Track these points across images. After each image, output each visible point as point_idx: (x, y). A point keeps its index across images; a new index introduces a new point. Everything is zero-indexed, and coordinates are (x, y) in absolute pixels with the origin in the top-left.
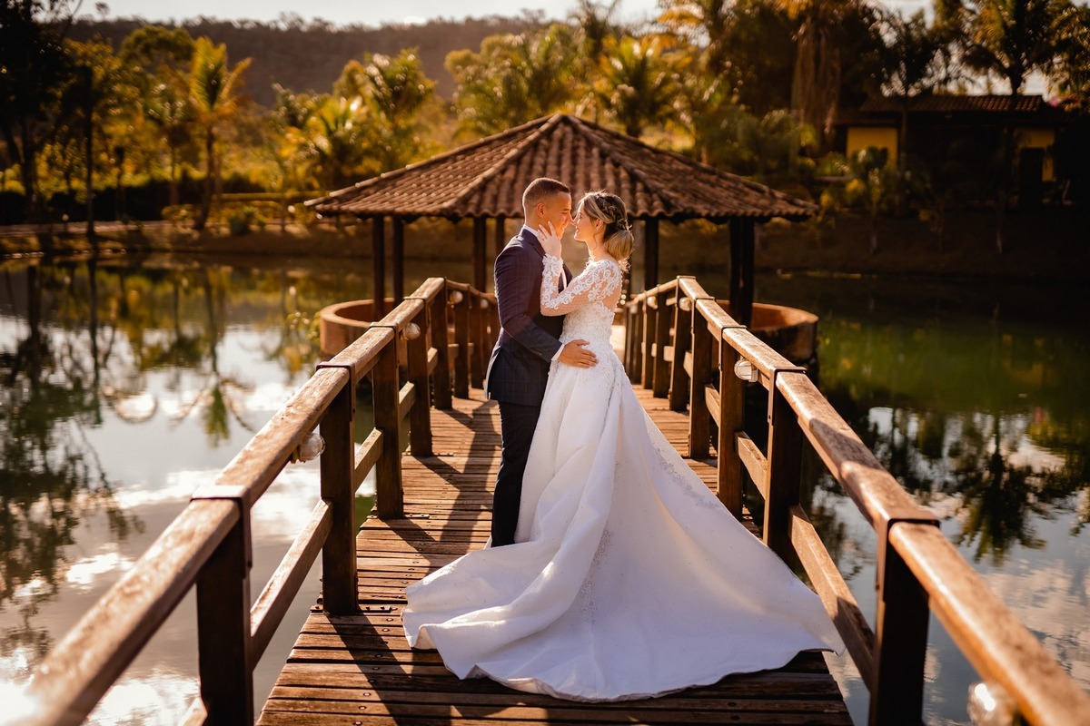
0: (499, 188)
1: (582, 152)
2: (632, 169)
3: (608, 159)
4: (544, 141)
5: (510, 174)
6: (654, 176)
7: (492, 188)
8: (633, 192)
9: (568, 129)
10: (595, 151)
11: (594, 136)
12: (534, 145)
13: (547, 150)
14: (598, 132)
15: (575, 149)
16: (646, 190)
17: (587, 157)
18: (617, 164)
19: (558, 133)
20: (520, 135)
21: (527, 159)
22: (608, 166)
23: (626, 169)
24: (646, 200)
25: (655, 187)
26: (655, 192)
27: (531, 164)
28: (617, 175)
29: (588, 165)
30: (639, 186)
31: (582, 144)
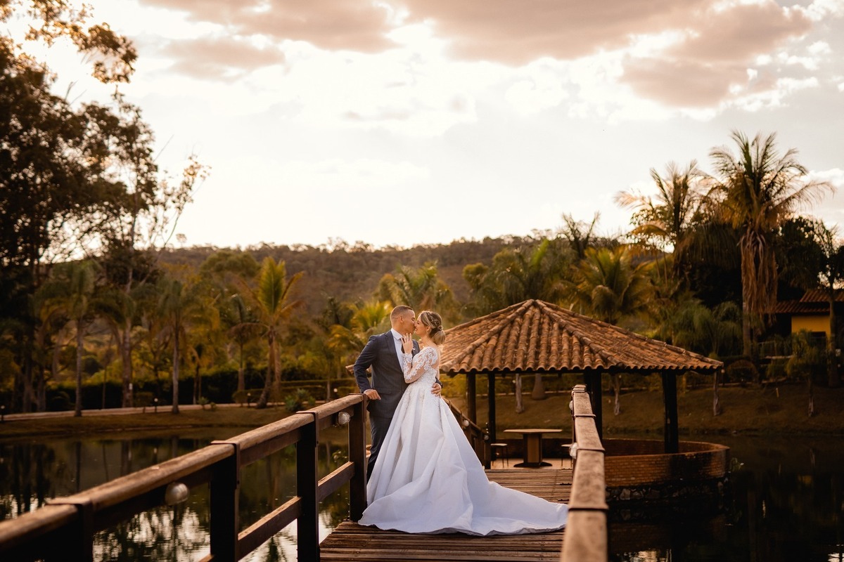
0: (484, 352)
1: (546, 326)
2: (581, 337)
3: (565, 331)
4: (518, 319)
5: (493, 342)
6: (599, 342)
7: (479, 352)
8: (581, 352)
9: (537, 311)
10: (555, 325)
11: (554, 314)
12: (512, 322)
13: (520, 326)
14: (559, 312)
15: (541, 324)
16: (591, 351)
17: (549, 329)
18: (571, 335)
19: (529, 313)
20: (502, 316)
21: (505, 331)
22: (565, 335)
23: (577, 337)
24: (591, 358)
25: (598, 348)
26: (597, 353)
27: (509, 335)
28: (570, 341)
29: (550, 335)
30: (586, 348)
31: (546, 320)
